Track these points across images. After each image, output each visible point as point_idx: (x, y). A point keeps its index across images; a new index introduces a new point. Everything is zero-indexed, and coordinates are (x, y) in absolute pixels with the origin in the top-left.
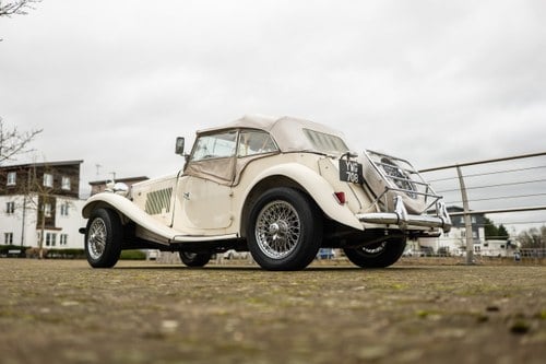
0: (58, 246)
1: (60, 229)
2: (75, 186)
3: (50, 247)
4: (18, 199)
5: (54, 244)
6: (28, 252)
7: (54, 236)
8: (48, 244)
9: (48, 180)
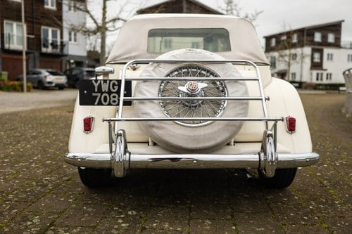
0: (325, 81)
1: (326, 70)
2: (338, 39)
3: (319, 82)
4: (298, 51)
5: (322, 79)
6: (304, 85)
7: (322, 74)
8: (317, 79)
9: (318, 37)
